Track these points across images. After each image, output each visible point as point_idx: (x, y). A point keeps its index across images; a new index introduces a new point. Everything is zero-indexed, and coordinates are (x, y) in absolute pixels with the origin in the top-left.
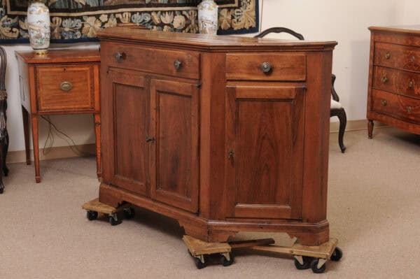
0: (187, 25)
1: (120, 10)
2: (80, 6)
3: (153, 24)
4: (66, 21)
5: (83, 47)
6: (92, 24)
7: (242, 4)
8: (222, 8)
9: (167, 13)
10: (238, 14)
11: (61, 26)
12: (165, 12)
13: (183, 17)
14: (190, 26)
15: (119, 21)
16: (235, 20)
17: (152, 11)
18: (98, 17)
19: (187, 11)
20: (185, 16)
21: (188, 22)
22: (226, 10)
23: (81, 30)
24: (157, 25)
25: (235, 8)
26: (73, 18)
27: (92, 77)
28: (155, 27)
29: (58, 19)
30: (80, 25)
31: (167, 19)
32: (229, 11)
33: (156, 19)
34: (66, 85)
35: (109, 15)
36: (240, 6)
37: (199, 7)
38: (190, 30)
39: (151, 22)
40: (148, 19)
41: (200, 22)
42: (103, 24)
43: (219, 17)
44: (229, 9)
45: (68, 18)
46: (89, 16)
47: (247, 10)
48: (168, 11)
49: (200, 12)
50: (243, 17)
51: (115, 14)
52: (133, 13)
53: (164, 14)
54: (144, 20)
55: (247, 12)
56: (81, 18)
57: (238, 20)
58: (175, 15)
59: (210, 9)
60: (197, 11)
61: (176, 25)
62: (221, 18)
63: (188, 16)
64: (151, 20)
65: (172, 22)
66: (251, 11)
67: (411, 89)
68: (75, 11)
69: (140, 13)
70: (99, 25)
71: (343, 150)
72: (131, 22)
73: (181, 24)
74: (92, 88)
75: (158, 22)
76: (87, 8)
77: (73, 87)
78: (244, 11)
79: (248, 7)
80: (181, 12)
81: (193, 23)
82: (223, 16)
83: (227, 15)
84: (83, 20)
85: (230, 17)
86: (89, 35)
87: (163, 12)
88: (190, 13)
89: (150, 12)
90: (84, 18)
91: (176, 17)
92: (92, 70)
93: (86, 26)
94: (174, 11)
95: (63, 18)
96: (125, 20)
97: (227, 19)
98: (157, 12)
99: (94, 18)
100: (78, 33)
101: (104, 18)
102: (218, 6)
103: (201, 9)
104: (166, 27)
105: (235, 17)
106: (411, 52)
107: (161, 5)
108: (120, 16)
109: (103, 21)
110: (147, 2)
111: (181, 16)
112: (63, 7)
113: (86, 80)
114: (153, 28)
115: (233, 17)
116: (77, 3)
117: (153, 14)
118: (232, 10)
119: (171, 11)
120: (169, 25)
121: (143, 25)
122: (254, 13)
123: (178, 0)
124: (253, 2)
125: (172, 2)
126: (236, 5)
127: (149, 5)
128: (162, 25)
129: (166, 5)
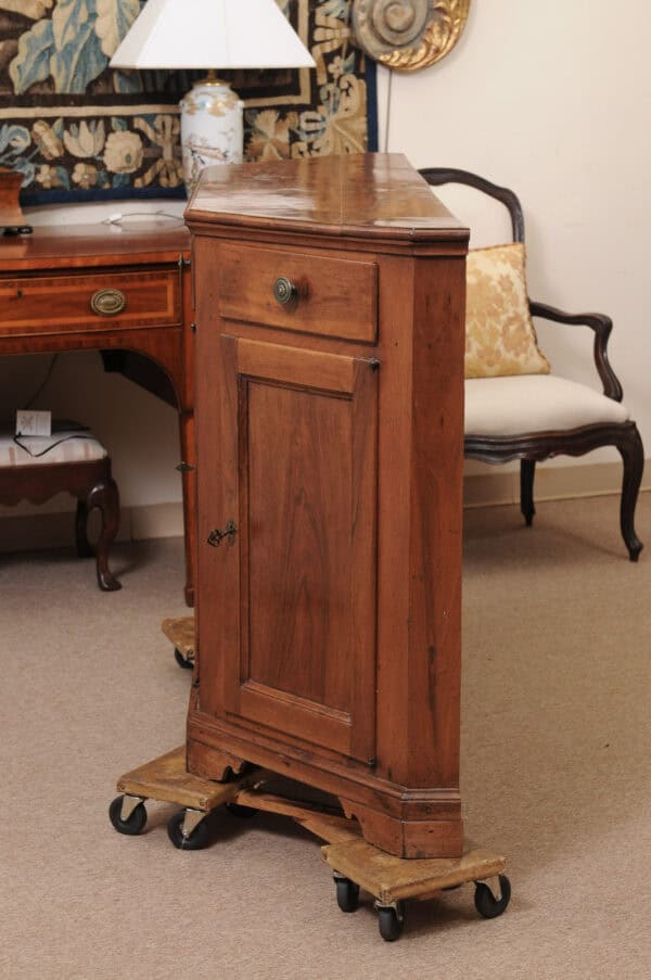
0: (148, 163)
3: (39, 159)
7: (323, 95)
8: (260, 110)
9: (83, 124)
10: (312, 127)
12: (77, 121)
13: (136, 137)
14: (159, 164)
16: (303, 146)
17: (35, 120)
19: (149, 118)
20: (143, 135)
21: (151, 153)
22: (272, 116)
24: (54, 163)
25: (301, 108)
28: (45, 169)
31: (83, 143)
32: (282, 117)
33: (49, 143)
36: (315, 103)
37: (184, 105)
38: (157, 177)
39: (34, 154)
40: (22, 143)
41: (186, 152)
43: (247, 139)
44: (283, 111)
47: (341, 114)
48: (88, 119)
49: (185, 118)
50: (328, 135)
53: (73, 127)
54: (9, 148)
55: (340, 122)
57: (310, 146)
58: (109, 130)
59: (216, 112)
60: (178, 116)
61: (113, 162)
62: (255, 141)
63: (150, 134)
64: (33, 146)
65: (102, 153)
66: (353, 118)
71: (634, 553)
73: (128, 158)
75: (56, 153)
78: (332, 118)
79: (345, 102)
80: (128, 122)
81: (168, 154)
82: (261, 133)
83: (278, 128)
85: (284, 137)
87: (68, 122)
88: (158, 123)
89: (28, 123)
91: (111, 137)
94: (107, 119)
97: (276, 143)
98: (50, 121)
102: (241, 104)
103: (190, 112)
104: (80, 168)
105: (304, 137)
107: (64, 100)
110: (17, 92)
111: (128, 134)
114: (38, 171)
115: (294, 138)
117: (38, 128)
118: (291, 115)
119: (97, 118)
120: (90, 161)
122: (361, 125)
123: (118, 85)
124: (359, 88)
125: (101, 89)
126: (304, 98)
127: (25, 100)
128: (68, 161)
129: (79, 101)
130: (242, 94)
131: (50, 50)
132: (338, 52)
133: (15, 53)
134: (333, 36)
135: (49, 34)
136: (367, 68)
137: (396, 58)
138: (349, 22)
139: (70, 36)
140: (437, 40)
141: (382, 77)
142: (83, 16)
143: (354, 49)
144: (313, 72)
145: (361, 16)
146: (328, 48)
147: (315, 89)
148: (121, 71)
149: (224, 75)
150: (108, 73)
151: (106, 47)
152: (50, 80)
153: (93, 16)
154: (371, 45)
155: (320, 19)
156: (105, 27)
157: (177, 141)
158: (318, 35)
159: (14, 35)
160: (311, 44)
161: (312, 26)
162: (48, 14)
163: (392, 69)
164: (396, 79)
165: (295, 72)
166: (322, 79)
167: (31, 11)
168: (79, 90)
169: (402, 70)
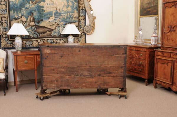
1: (44, 39)
2: (32, 38)
3: (54, 43)
4: (27, 42)
5: (32, 50)
6: (35, 43)
11: (26, 43)
15: (43, 42)
18: (37, 41)
19: (64, 39)
20: (64, 40)
21: (64, 42)
22: (76, 39)
23: (32, 45)
24: (55, 43)
25: (79, 38)
26: (29, 41)
27: (34, 59)
29: (24, 41)
30: (31, 43)
31: (58, 41)
33: (55, 41)
34: (26, 61)
35: (40, 40)
36: (80, 37)
37: (68, 38)
39: (53, 42)
40: (52, 41)
41: (68, 42)
42: (39, 43)
43: (74, 41)
44: (77, 38)
45: (27, 41)
46: (34, 40)
49: (68, 39)
50: (81, 41)
51: (42, 40)
52: (48, 39)
56: (32, 41)
58: (61, 40)
59: (71, 38)
60: (67, 39)
67: (131, 62)
68: (30, 39)
69: (50, 39)
70: (37, 43)
72: (47, 42)
73: (62, 42)
74: (34, 63)
75: (56, 42)
76: (34, 38)
77: (28, 62)
78: (82, 39)
80: (62, 39)
81: (66, 42)
84: (32, 42)
85: (77, 41)
86: (34, 46)
87: (57, 39)
89: (53, 39)
90: (33, 41)
92: (34, 57)
93: (33, 44)
94: (60, 39)
95: (26, 41)
96: (46, 42)
98: (55, 39)
99: (36, 41)
100: (31, 46)
101: (39, 41)
102: (73, 38)
106: (131, 51)
107: (56, 37)
108: (44, 40)
109: (39, 42)
112: (26, 38)
113: (32, 60)
115: (78, 41)
116: (30, 37)
117: (54, 40)
120: (59, 43)
121: (51, 43)
122: (84, 40)
123: (62, 36)
124: (84, 36)
125: (60, 36)
126: (79, 37)
127: (53, 37)
128: (57, 43)
129: (58, 37)
130: (74, 36)
131: (55, 32)
132: (82, 33)
133: (52, 33)
134: (82, 31)
135: (55, 31)
136: (85, 34)
137: (88, 33)
138: (83, 30)
139: (57, 31)
140: (92, 32)
141: (86, 35)
142: (58, 29)
143: (84, 32)
144: (80, 35)
145: (84, 30)
146: (81, 32)
147: (80, 36)
148: (62, 34)
149: (72, 35)
150: (61, 35)
151: (61, 32)
152: (55, 35)
153: (59, 29)
154: (86, 32)
155: (81, 30)
156: (60, 30)
157: (67, 41)
158: (81, 31)
159: (52, 31)
160: (80, 32)
161: (80, 30)
162: (55, 29)
163: (87, 34)
164: (88, 35)
165: (78, 35)
166: (81, 35)
167: (54, 29)
168: (58, 36)
169: (88, 34)
